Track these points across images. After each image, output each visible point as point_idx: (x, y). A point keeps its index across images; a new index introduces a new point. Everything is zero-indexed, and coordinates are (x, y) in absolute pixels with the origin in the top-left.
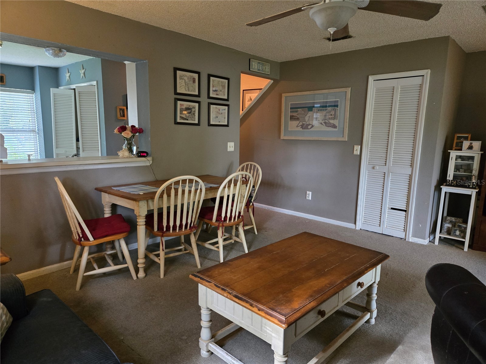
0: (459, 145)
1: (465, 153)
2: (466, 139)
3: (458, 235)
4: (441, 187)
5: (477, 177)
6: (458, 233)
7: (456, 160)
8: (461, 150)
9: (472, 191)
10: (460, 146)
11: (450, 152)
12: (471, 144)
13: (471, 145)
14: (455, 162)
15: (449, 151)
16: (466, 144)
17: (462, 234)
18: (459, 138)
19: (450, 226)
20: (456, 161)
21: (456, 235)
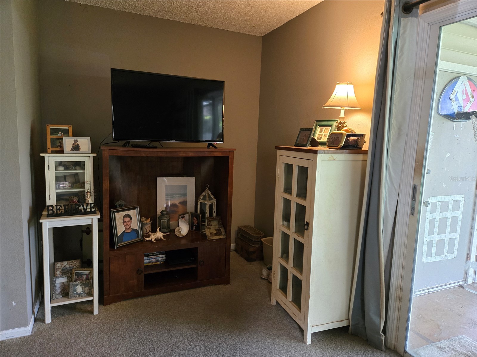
0: (57, 145)
1: (68, 157)
2: (66, 133)
3: (81, 294)
4: (41, 221)
5: (93, 194)
6: (79, 289)
7: (56, 170)
8: (62, 152)
9: (92, 219)
10: (59, 146)
11: (43, 157)
12: (76, 141)
13: (76, 144)
14: (55, 173)
15: (42, 155)
16: (68, 142)
17: (87, 288)
18: (54, 131)
19: (64, 280)
20: (57, 172)
21: (77, 294)
